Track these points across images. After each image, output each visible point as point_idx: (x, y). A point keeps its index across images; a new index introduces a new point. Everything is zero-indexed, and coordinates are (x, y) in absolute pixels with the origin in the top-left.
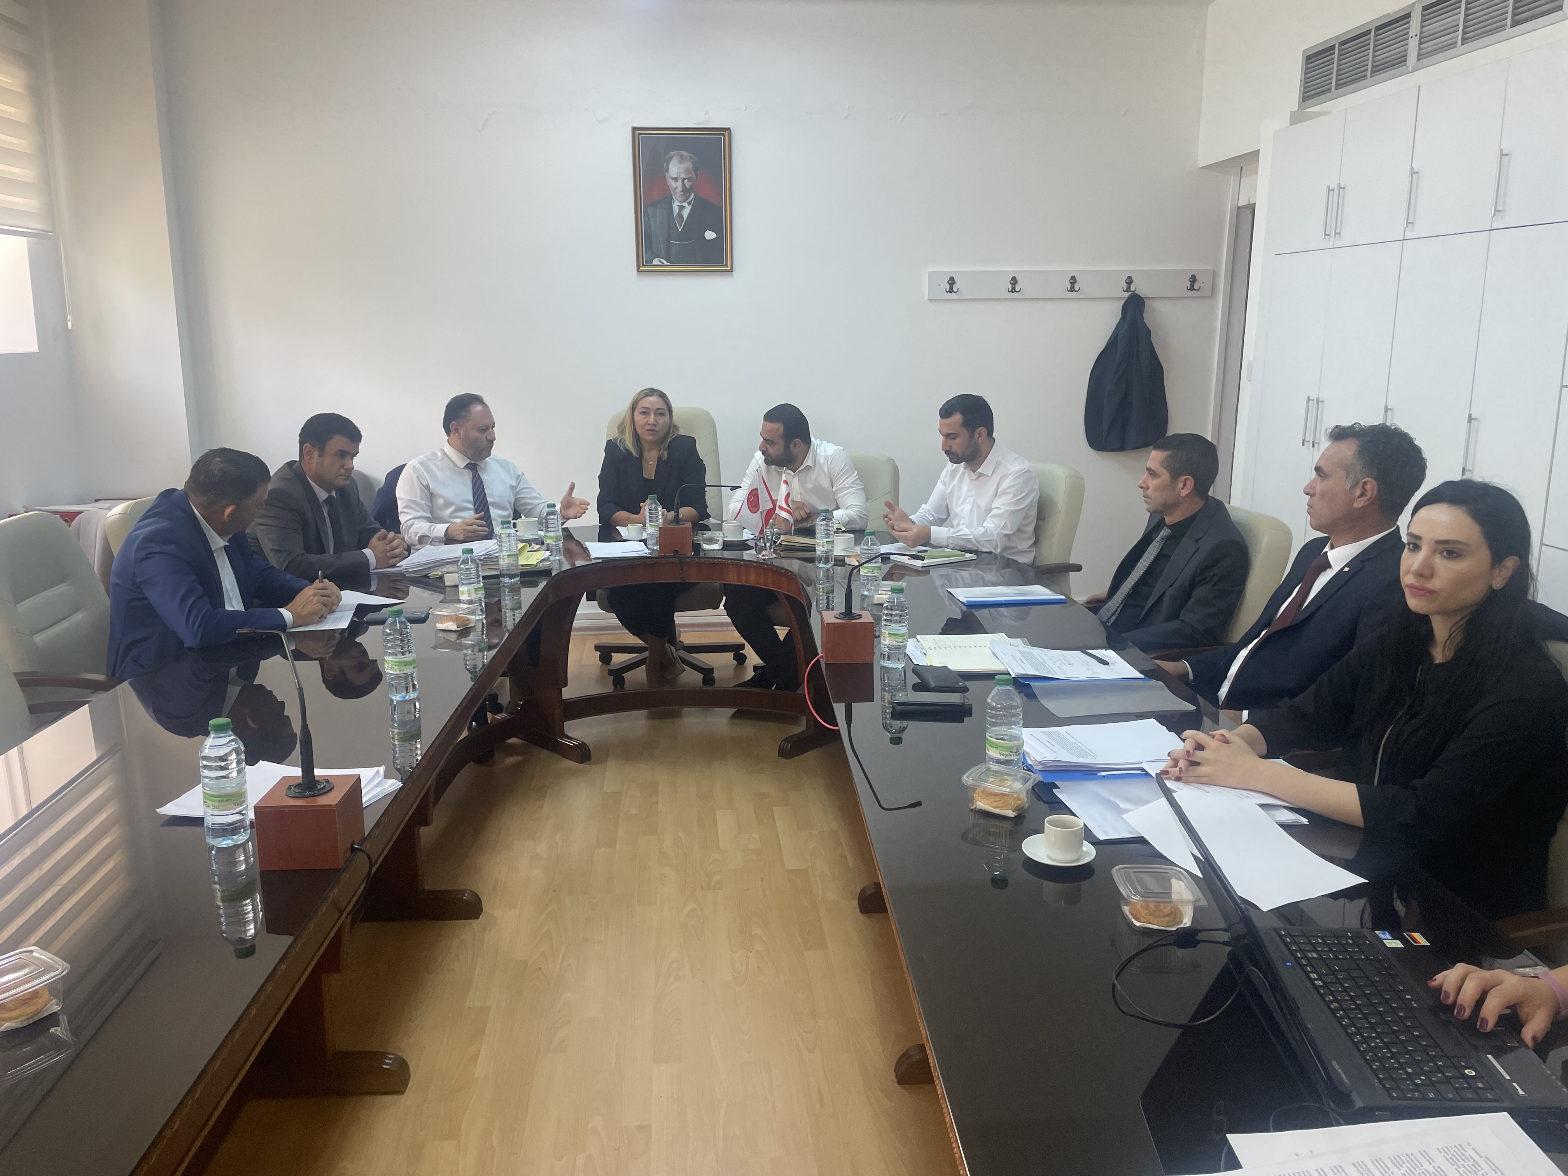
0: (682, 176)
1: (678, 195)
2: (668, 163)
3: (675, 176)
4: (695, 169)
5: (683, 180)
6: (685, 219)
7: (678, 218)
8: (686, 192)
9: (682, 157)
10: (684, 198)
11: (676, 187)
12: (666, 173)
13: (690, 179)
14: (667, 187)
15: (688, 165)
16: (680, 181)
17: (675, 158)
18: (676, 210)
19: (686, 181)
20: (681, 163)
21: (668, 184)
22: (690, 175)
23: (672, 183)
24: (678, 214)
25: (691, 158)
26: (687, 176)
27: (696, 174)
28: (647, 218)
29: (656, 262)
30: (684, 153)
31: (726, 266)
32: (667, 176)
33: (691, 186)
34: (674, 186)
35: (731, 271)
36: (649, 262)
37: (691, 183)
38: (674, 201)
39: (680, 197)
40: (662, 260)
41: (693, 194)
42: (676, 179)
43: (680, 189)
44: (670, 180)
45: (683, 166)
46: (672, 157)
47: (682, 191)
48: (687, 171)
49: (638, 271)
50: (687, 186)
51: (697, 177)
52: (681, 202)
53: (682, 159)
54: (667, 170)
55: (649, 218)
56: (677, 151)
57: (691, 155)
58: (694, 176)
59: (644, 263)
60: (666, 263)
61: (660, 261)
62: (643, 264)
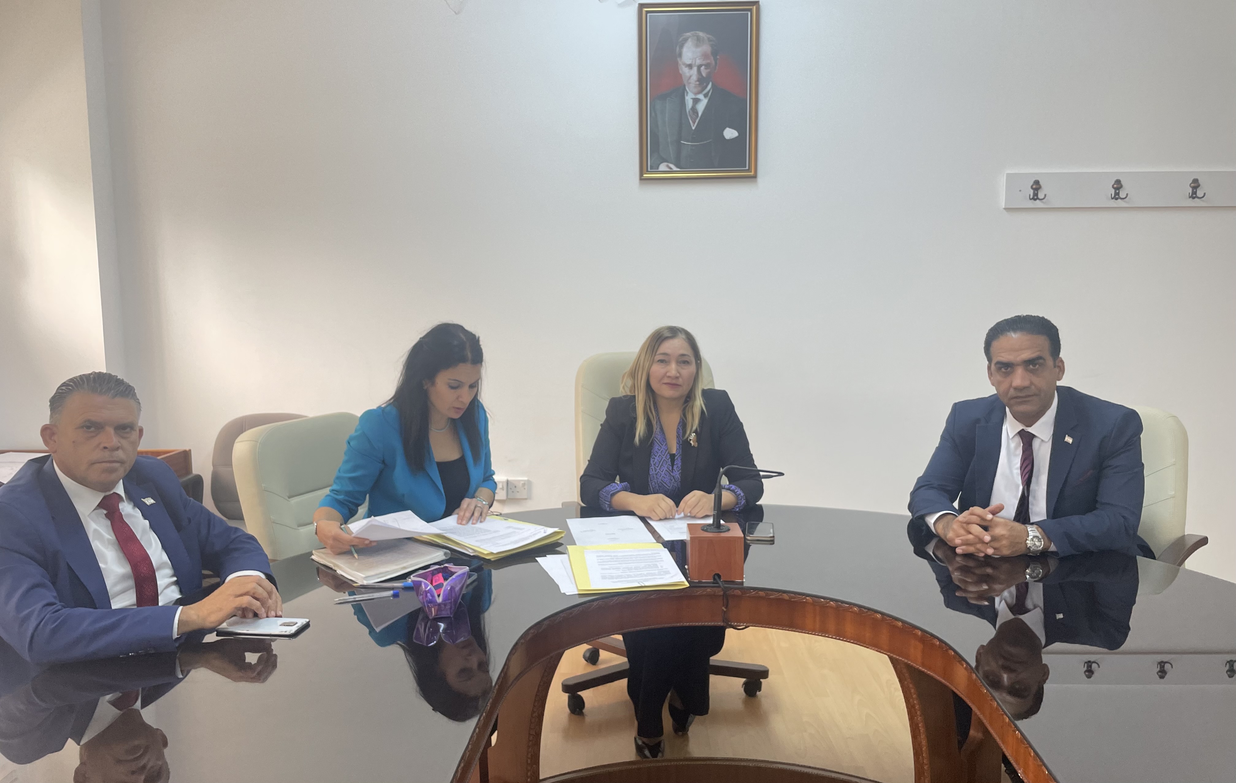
0: (698, 62)
1: (692, 85)
2: (682, 47)
3: (689, 62)
4: (715, 53)
5: (699, 67)
6: (700, 114)
7: (691, 112)
8: (702, 81)
9: (699, 40)
10: (700, 89)
11: (691, 75)
12: (678, 59)
13: (707, 66)
14: (678, 76)
15: (706, 48)
16: (695, 69)
17: (690, 40)
18: (689, 103)
19: (703, 68)
20: (697, 46)
21: (681, 72)
22: (709, 61)
23: (685, 71)
24: (691, 109)
25: (709, 38)
26: (704, 62)
27: (715, 60)
28: (653, 114)
29: (663, 167)
30: (701, 34)
31: (749, 170)
32: (680, 63)
33: (709, 74)
34: (688, 74)
35: (755, 177)
36: (655, 168)
37: (708, 70)
38: (687, 93)
39: (695, 87)
40: (672, 166)
41: (710, 84)
42: (690, 66)
43: (694, 78)
44: (683, 67)
45: (699, 50)
46: (686, 40)
47: (699, 80)
48: (705, 56)
49: (642, 179)
50: (704, 75)
51: (716, 63)
52: (696, 94)
53: (699, 41)
54: (680, 55)
55: (656, 115)
56: (692, 32)
57: (708, 36)
58: (713, 62)
59: (649, 170)
60: (675, 169)
61: (668, 166)
62: (647, 171)
